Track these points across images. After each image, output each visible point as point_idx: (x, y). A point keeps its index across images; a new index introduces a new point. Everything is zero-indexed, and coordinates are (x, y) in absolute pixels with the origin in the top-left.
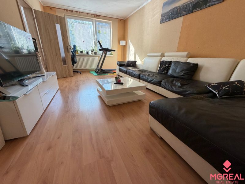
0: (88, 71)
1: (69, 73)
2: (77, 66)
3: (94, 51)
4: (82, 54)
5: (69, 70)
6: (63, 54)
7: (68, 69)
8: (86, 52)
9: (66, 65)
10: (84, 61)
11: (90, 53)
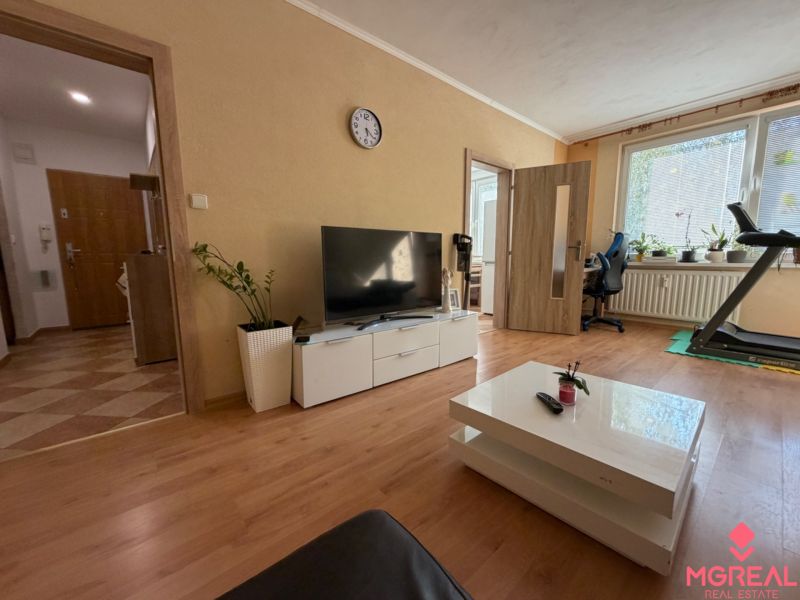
0: (661, 327)
1: (564, 321)
2: (617, 304)
3: (726, 250)
4: (659, 260)
5: (566, 312)
6: (559, 264)
7: (563, 308)
8: (678, 254)
9: (562, 296)
10: (661, 285)
11: (701, 255)
